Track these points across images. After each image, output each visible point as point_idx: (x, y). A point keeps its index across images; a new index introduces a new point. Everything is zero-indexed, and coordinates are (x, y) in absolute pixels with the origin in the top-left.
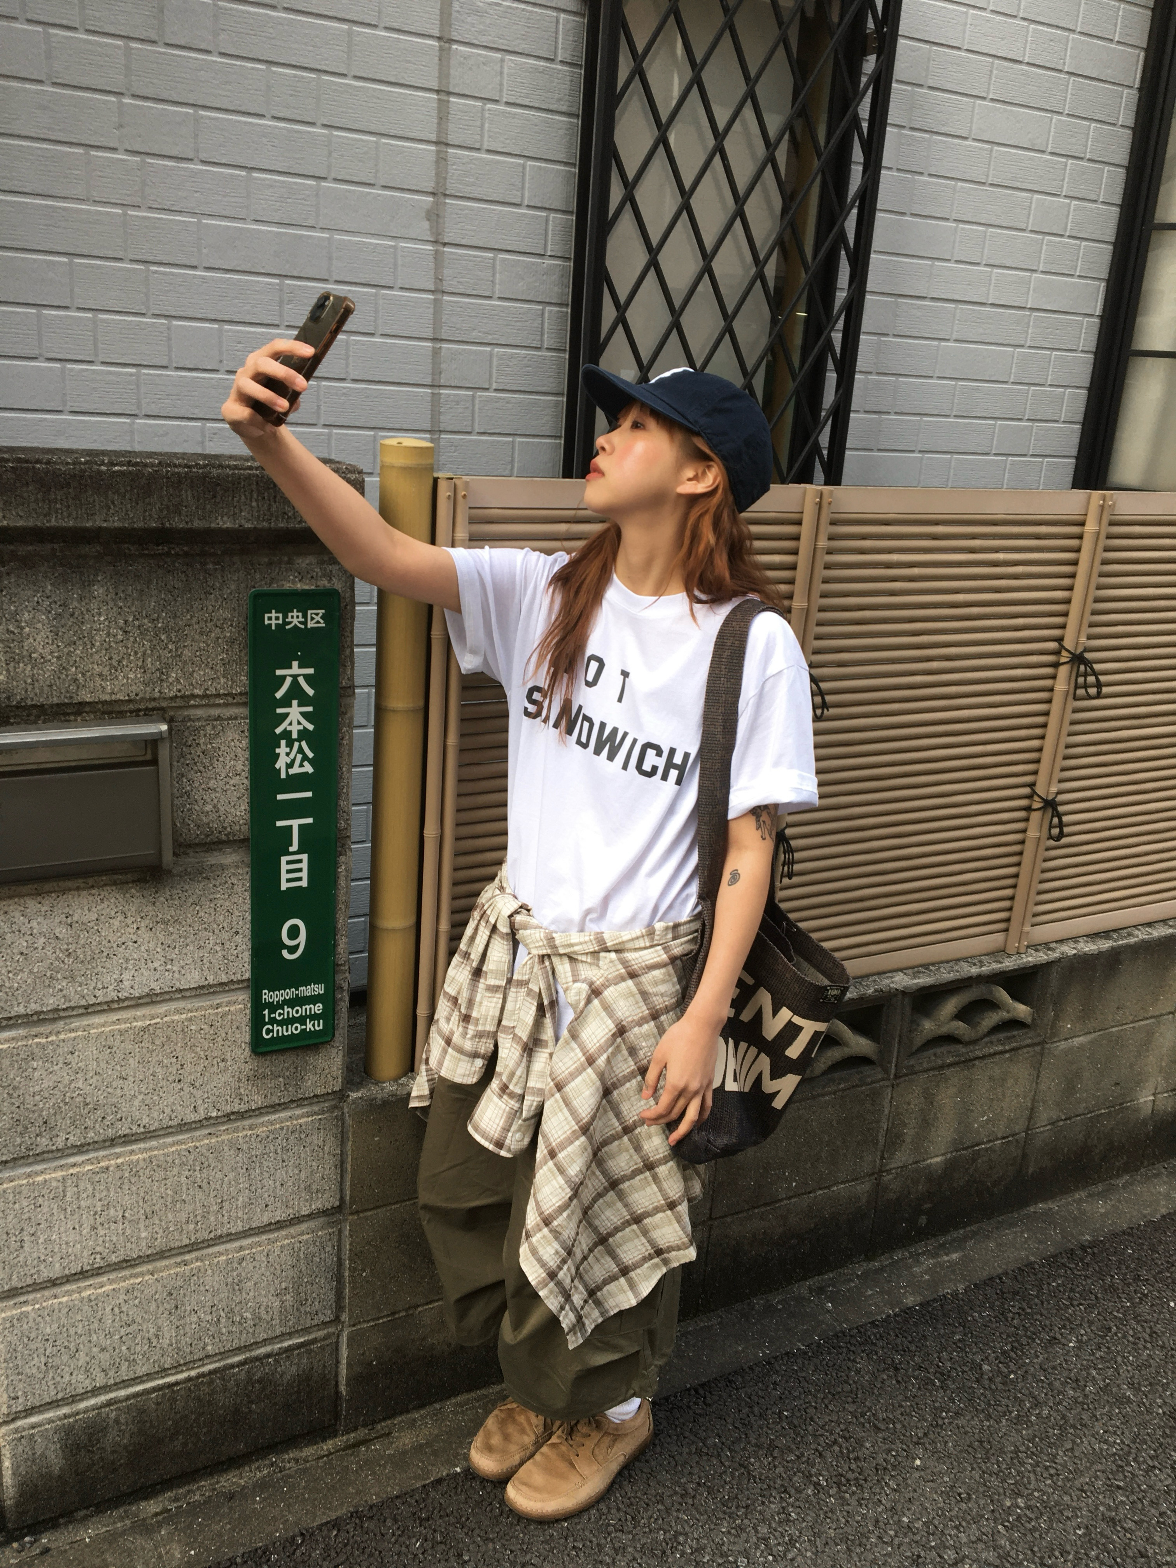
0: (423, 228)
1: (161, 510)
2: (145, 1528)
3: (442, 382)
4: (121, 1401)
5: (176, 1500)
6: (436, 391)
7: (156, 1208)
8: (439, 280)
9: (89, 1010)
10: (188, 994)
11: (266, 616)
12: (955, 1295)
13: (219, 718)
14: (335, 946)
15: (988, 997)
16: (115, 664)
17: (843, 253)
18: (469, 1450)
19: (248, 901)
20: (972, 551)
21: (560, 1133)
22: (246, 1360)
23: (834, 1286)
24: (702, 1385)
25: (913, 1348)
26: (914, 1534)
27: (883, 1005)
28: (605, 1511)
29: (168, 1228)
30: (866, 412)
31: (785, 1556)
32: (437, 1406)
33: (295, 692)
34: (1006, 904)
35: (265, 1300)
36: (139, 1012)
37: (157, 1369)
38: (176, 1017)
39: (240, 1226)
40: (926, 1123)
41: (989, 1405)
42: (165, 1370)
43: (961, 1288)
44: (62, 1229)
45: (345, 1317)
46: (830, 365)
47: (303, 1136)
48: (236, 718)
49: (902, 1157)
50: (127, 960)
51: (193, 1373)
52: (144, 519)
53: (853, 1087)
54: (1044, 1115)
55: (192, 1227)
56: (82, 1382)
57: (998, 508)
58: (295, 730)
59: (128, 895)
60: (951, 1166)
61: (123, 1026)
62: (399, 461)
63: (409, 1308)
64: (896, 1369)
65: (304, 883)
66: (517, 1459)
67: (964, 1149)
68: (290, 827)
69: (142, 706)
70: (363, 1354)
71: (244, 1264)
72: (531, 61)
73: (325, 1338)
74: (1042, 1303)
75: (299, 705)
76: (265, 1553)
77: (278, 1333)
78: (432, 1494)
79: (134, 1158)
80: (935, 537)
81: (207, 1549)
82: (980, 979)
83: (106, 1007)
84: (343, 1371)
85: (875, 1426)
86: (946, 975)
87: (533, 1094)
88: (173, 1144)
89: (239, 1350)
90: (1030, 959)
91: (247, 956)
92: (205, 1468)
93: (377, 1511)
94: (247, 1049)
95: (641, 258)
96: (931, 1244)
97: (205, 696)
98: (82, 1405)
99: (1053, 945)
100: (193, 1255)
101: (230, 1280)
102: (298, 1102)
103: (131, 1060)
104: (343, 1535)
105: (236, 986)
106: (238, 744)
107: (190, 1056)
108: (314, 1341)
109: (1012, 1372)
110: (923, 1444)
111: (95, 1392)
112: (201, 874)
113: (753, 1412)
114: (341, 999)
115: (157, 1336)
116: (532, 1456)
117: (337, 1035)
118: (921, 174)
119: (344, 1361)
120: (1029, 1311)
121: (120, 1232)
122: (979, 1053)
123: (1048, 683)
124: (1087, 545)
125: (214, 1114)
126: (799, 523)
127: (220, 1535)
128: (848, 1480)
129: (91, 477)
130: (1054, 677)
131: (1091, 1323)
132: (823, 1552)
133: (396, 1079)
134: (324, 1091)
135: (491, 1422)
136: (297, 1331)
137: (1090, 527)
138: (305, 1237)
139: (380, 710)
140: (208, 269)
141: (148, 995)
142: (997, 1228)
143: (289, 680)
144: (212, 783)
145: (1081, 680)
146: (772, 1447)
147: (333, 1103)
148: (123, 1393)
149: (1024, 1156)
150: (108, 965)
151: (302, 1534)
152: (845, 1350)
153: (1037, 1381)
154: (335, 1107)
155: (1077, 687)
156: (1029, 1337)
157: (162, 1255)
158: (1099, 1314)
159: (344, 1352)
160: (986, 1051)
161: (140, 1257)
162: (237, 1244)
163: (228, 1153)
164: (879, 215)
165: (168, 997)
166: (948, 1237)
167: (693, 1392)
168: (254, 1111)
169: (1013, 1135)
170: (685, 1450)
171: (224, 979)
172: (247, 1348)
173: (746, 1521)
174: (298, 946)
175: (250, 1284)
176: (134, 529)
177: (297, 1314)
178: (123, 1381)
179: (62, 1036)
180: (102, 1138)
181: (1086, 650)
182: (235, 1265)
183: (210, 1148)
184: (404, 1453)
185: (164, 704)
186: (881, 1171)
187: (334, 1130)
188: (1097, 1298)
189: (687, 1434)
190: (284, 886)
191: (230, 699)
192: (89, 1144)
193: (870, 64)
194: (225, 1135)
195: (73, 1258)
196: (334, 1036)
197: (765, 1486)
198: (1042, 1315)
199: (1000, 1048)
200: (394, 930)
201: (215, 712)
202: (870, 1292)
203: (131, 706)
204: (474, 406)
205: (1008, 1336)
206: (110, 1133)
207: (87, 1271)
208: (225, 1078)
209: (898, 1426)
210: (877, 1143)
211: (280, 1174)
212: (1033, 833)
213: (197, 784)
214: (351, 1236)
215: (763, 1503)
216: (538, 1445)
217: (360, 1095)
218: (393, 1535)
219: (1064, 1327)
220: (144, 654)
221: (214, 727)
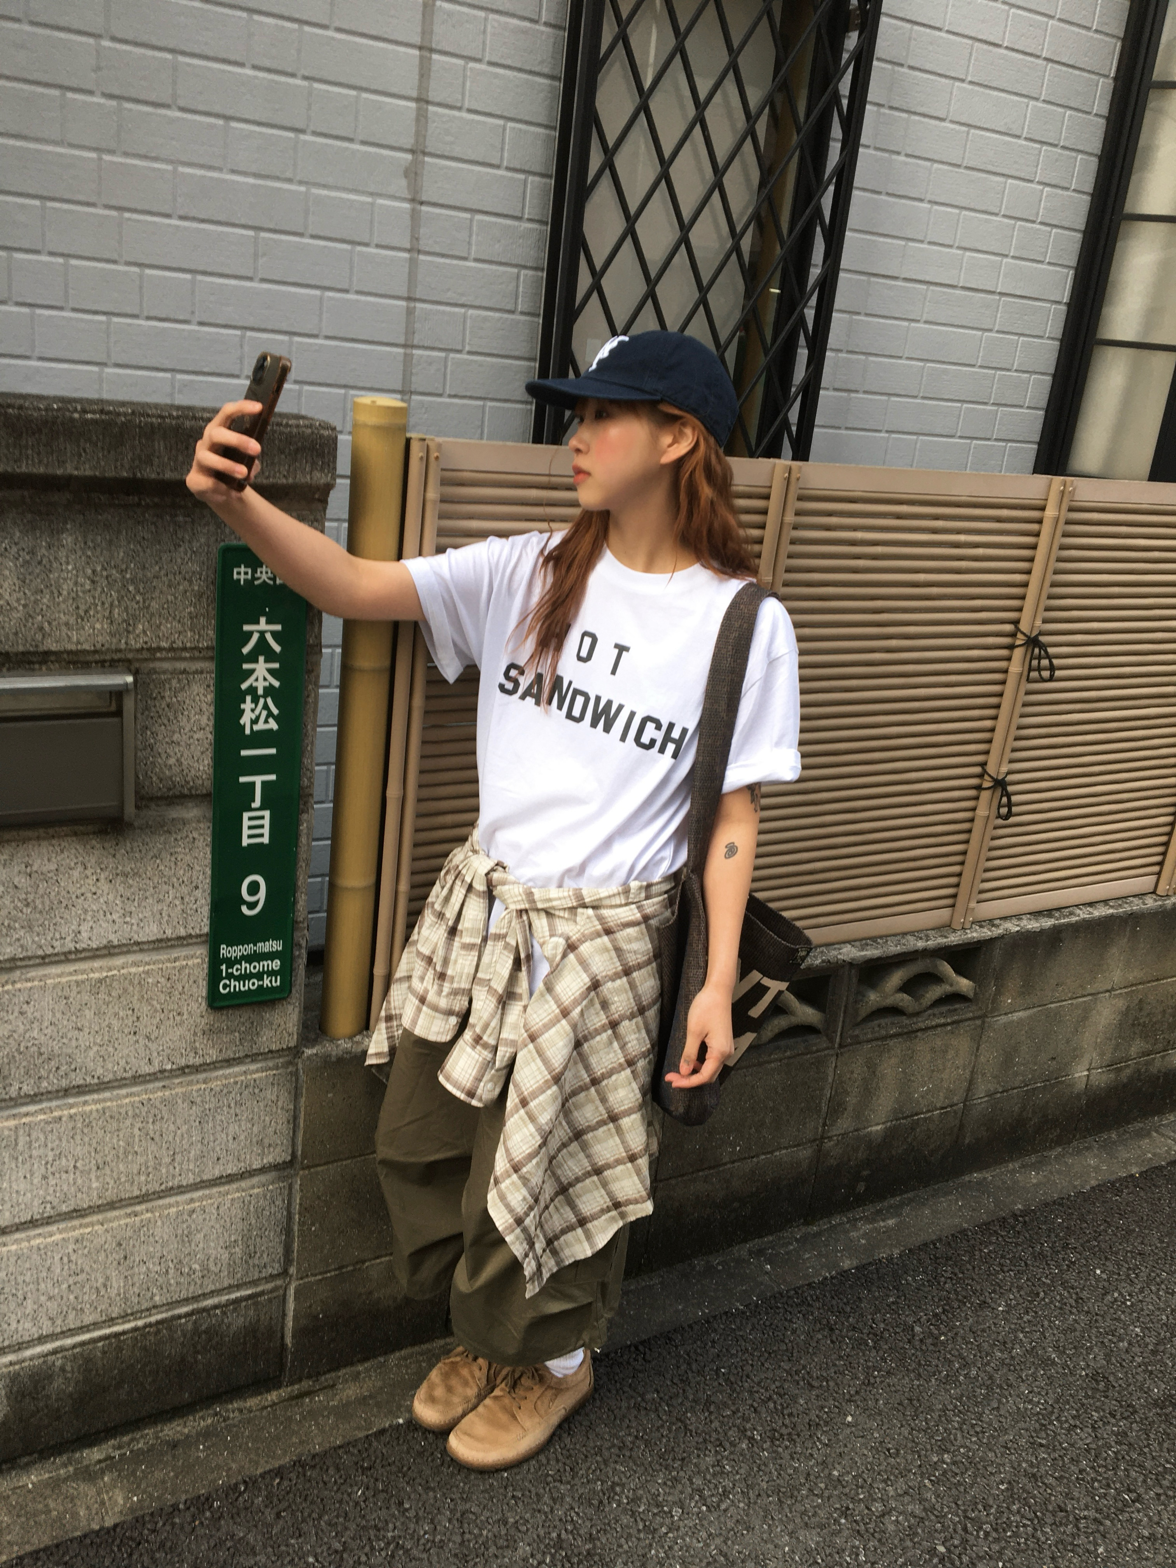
0: (400, 185)
1: (133, 460)
2: (88, 1475)
3: (416, 342)
4: (67, 1350)
5: (120, 1447)
6: (409, 351)
7: (108, 1159)
8: (415, 238)
9: (45, 960)
10: (146, 947)
11: (235, 570)
12: (890, 1259)
13: (184, 672)
14: (295, 903)
15: (931, 970)
16: (82, 613)
17: (818, 229)
18: (412, 1402)
19: (209, 856)
20: (935, 531)
21: (532, 1082)
22: (193, 1310)
23: (773, 1249)
24: (642, 1343)
25: (848, 1309)
26: (844, 1487)
27: (830, 976)
28: (544, 1461)
29: (119, 1179)
30: (835, 389)
31: (719, 1506)
32: (382, 1359)
33: (262, 648)
34: (953, 880)
35: (214, 1252)
36: (97, 964)
37: (104, 1318)
38: (133, 970)
39: (191, 1179)
40: (868, 1092)
41: (920, 1364)
42: (112, 1319)
43: (896, 1252)
44: (13, 1178)
45: (293, 1270)
46: (802, 341)
47: (257, 1091)
48: (202, 672)
49: (844, 1124)
50: (86, 911)
51: (140, 1323)
52: (116, 467)
53: (799, 1055)
54: (982, 1088)
55: (143, 1178)
56: (28, 1329)
57: (962, 490)
58: (260, 686)
59: (88, 847)
60: (890, 1134)
61: (80, 977)
62: (372, 420)
63: (357, 1263)
64: (832, 1330)
65: (266, 840)
66: (459, 1410)
67: (904, 1118)
68: (253, 784)
69: (108, 657)
70: (310, 1306)
71: (194, 1216)
72: (515, 22)
73: (272, 1291)
74: (974, 1268)
75: (266, 661)
76: (207, 1499)
77: (226, 1284)
78: (375, 1444)
79: (87, 1108)
80: (899, 516)
81: (151, 1496)
82: (925, 953)
83: (63, 958)
84: (290, 1323)
85: (809, 1384)
86: (893, 948)
87: (506, 1045)
88: (127, 1096)
89: (186, 1301)
90: (975, 935)
91: (206, 911)
92: (150, 1417)
93: (319, 1461)
94: (204, 1004)
95: (618, 225)
96: (869, 1210)
97: (171, 649)
98: (28, 1353)
99: (997, 922)
100: (143, 1207)
101: (180, 1232)
102: (253, 1057)
103: (87, 1012)
104: (286, 1483)
105: (194, 940)
106: (203, 698)
107: (146, 1009)
108: (262, 1293)
109: (943, 1334)
110: (855, 1401)
111: (42, 1339)
112: (163, 827)
113: (691, 1369)
114: (299, 956)
115: (105, 1286)
116: (474, 1407)
117: (294, 991)
118: (898, 153)
119: (290, 1314)
120: (961, 1275)
121: (71, 1181)
122: (922, 1025)
123: (1003, 664)
124: (1046, 529)
125: (169, 1067)
126: (767, 497)
127: (164, 1482)
128: (782, 1435)
129: (63, 424)
130: (1009, 659)
131: (1020, 1288)
132: (755, 1503)
133: (351, 1037)
134: (279, 1047)
135: (434, 1375)
136: (245, 1284)
137: (1050, 512)
138: (256, 1191)
139: (347, 670)
140: (182, 218)
141: (105, 947)
142: (933, 1196)
143: (255, 637)
144: (176, 737)
145: (1035, 663)
146: (708, 1402)
147: (286, 1059)
148: (69, 1342)
149: (962, 1126)
150: (65, 916)
151: (245, 1482)
152: (782, 1310)
153: (967, 1343)
154: (290, 1063)
155: (1030, 669)
156: (960, 1301)
157: (112, 1205)
158: (1028, 1280)
159: (291, 1305)
160: (929, 1023)
161: (90, 1207)
162: (188, 1196)
163: (182, 1106)
164: (855, 193)
165: (125, 949)
166: (886, 1204)
167: (633, 1349)
168: (208, 1065)
169: (951, 1106)
170: (624, 1404)
171: (182, 932)
172: (195, 1299)
173: (682, 1474)
174: (257, 902)
175: (200, 1236)
176: (105, 478)
177: (245, 1266)
178: (70, 1330)
179: (18, 986)
180: (56, 1087)
181: (1041, 633)
182: (186, 1217)
183: (163, 1101)
184: (348, 1404)
185: (130, 656)
186: (822, 1138)
187: (288, 1085)
188: (1026, 1264)
189: (626, 1389)
190: (245, 842)
191: (197, 654)
192: (42, 1094)
193: (852, 41)
194: (179, 1088)
195: (23, 1206)
196: (291, 992)
197: (701, 1440)
198: (973, 1280)
199: (942, 1021)
200: (353, 889)
201: (181, 665)
202: (807, 1256)
203: (97, 657)
204: (446, 367)
205: (940, 1300)
206: (64, 1083)
207: (37, 1220)
208: (179, 1031)
209: (831, 1384)
210: (820, 1111)
211: (233, 1129)
212: (982, 812)
213: (160, 737)
214: (302, 1191)
215: (699, 1456)
216: (481, 1398)
217: (315, 1051)
218: (336, 1482)
219: (994, 1291)
220: (112, 605)
221: (179, 681)
